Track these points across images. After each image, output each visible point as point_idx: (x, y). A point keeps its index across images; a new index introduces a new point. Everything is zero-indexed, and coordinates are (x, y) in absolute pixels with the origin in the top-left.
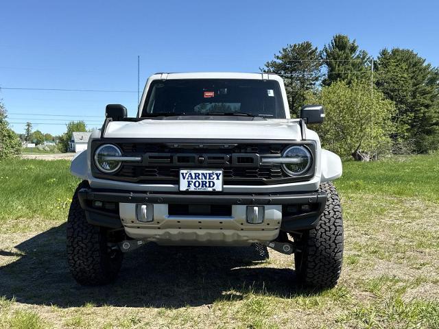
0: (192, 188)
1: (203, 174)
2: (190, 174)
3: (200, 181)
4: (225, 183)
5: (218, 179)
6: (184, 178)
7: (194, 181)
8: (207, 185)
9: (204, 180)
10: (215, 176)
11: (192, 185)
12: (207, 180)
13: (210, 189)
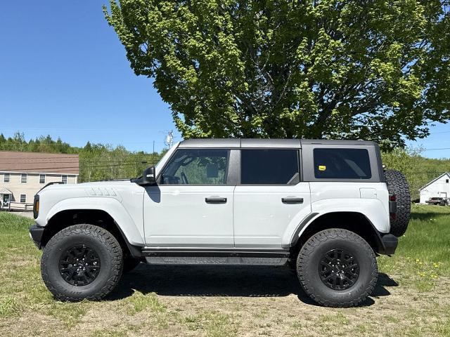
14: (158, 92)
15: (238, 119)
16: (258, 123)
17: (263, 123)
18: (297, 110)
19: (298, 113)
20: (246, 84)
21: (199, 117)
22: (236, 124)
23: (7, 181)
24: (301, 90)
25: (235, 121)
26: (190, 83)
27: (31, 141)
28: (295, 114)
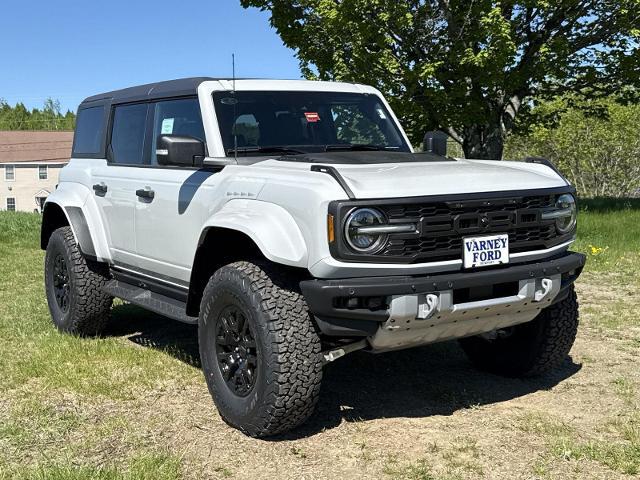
0: (478, 264)
1: (489, 241)
2: (476, 243)
3: (486, 251)
4: (511, 251)
5: (504, 246)
6: (469, 250)
7: (480, 252)
8: (494, 256)
9: (490, 250)
10: (501, 243)
11: (478, 260)
12: (494, 250)
13: (496, 262)
14: (278, 33)
15: (397, 68)
16: (429, 73)
17: (436, 72)
18: (485, 52)
19: (486, 55)
20: (409, 15)
21: (339, 68)
22: (395, 75)
23: (43, 177)
24: (490, 21)
25: (394, 71)
26: (326, 19)
27: (69, 112)
28: (483, 57)
